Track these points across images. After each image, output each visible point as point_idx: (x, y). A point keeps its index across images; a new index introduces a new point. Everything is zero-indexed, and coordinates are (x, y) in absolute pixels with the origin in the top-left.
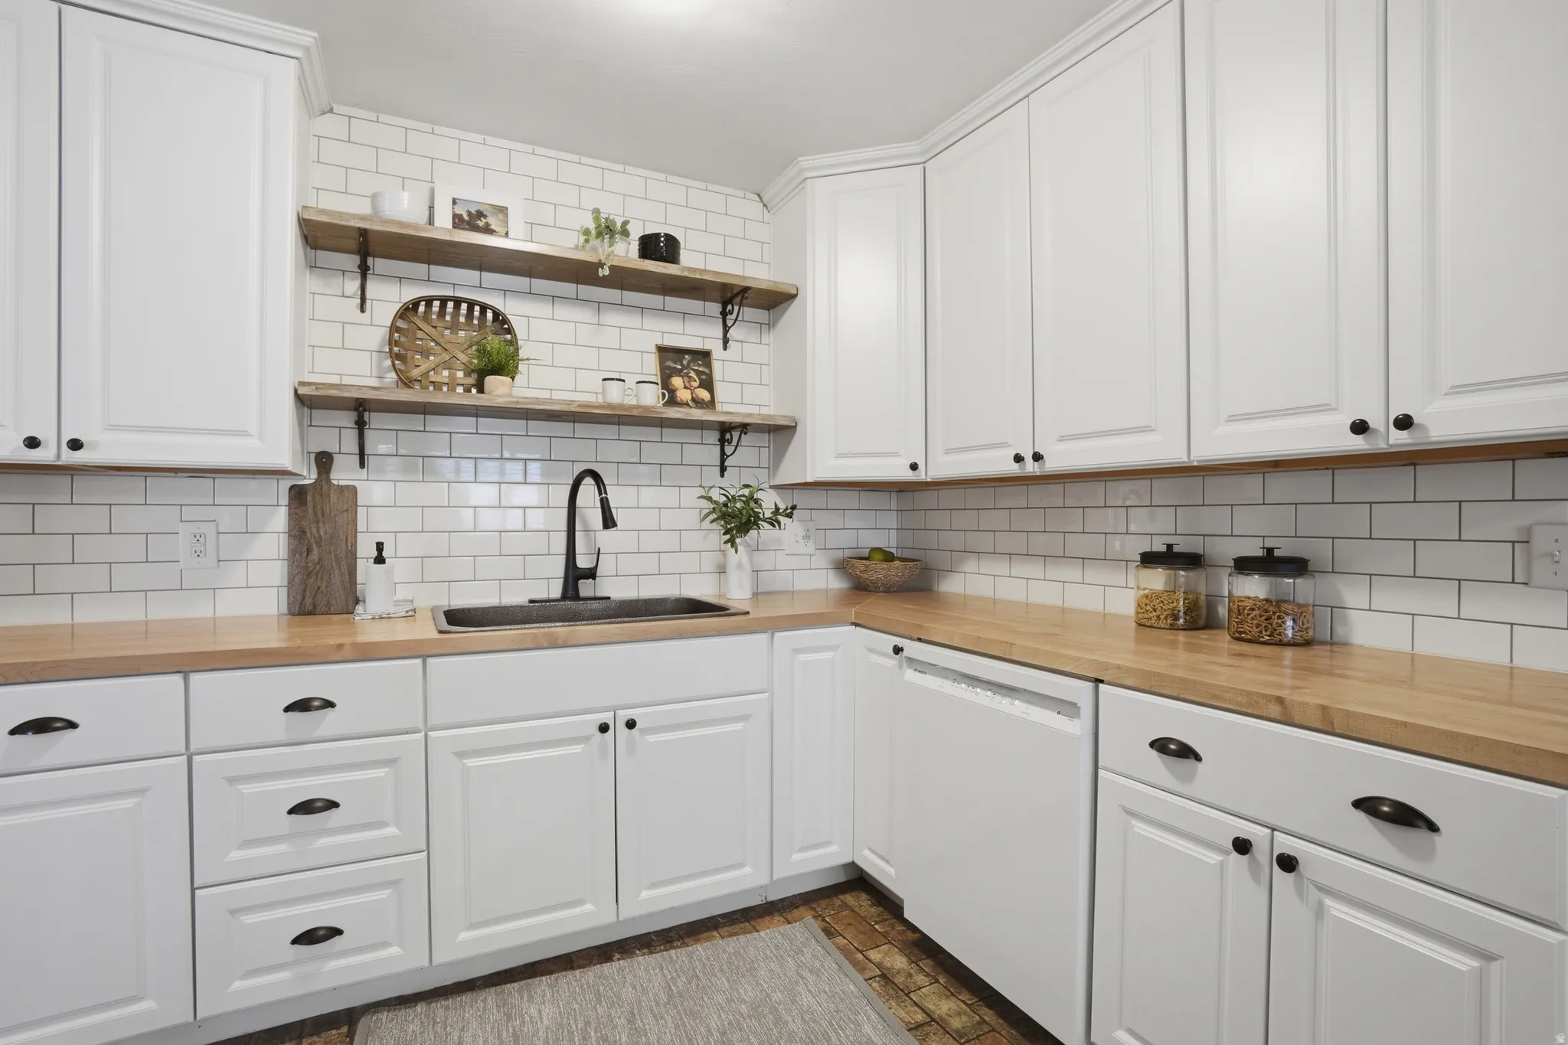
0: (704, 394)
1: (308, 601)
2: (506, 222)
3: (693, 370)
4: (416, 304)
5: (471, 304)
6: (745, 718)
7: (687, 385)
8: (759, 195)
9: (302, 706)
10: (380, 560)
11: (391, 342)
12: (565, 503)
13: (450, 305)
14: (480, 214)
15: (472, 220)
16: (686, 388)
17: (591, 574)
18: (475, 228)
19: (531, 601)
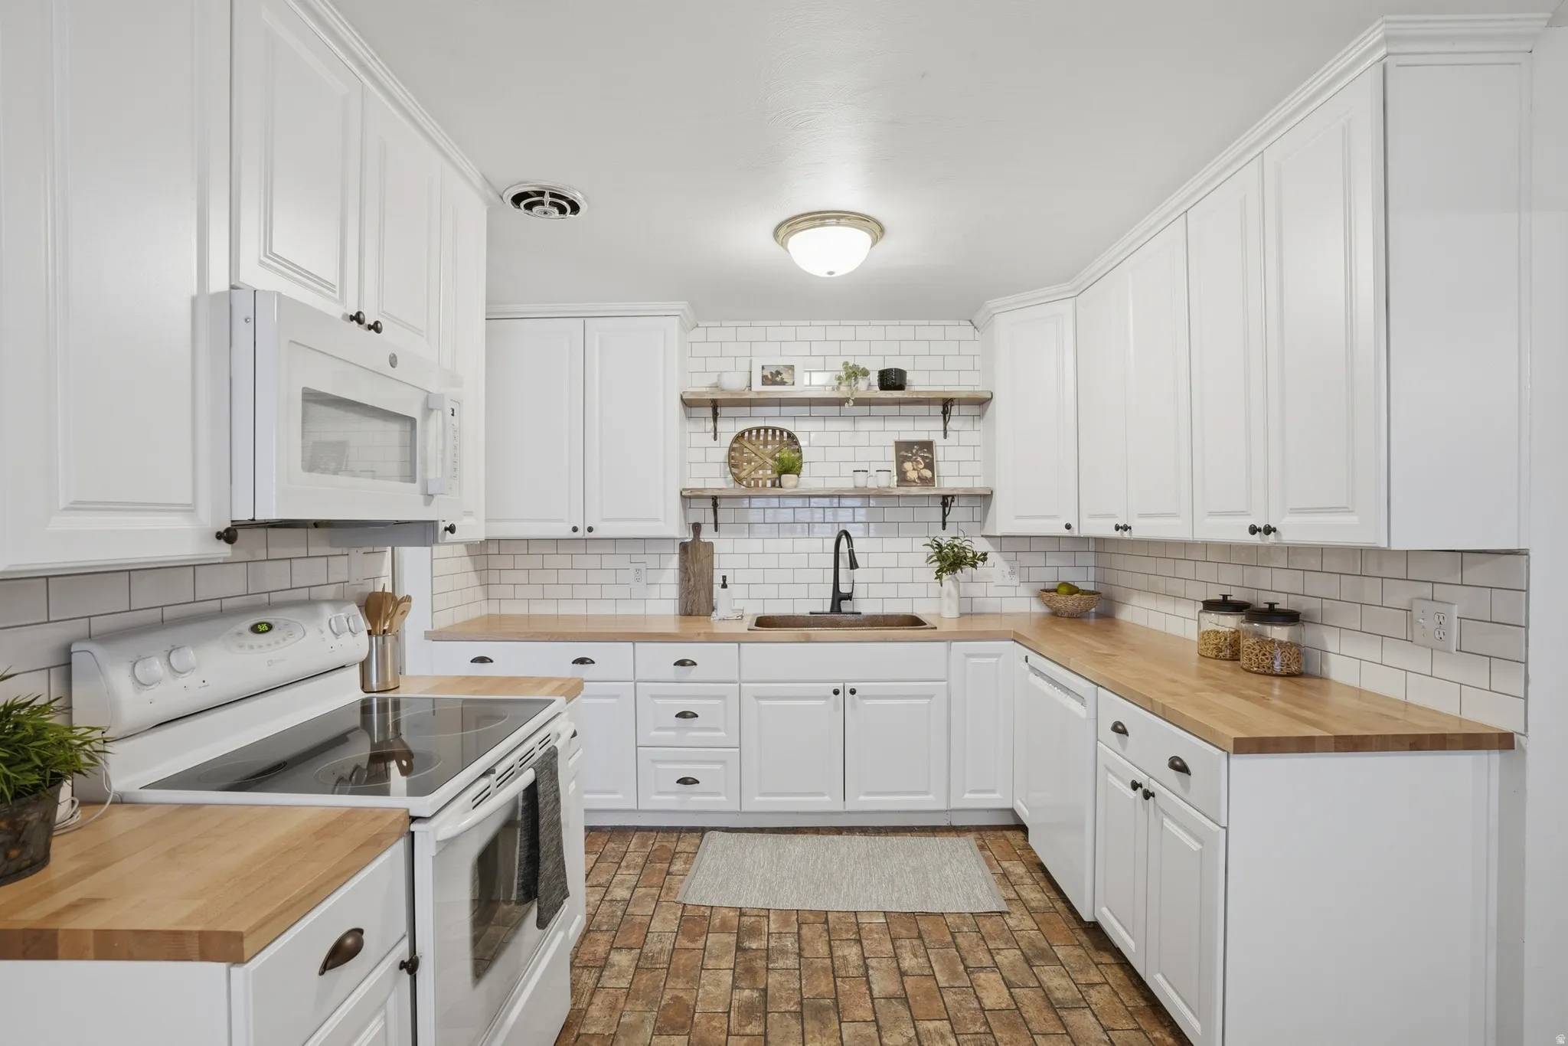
0: (927, 473)
1: (689, 608)
2: (793, 375)
3: (920, 456)
4: (742, 434)
5: (774, 430)
6: (931, 697)
7: (915, 467)
8: (970, 321)
9: (681, 663)
10: (724, 586)
11: (730, 457)
12: (833, 550)
13: (762, 431)
14: (778, 373)
15: (773, 378)
16: (914, 469)
17: (849, 597)
18: (775, 383)
19: (811, 613)
